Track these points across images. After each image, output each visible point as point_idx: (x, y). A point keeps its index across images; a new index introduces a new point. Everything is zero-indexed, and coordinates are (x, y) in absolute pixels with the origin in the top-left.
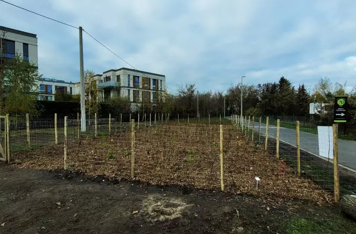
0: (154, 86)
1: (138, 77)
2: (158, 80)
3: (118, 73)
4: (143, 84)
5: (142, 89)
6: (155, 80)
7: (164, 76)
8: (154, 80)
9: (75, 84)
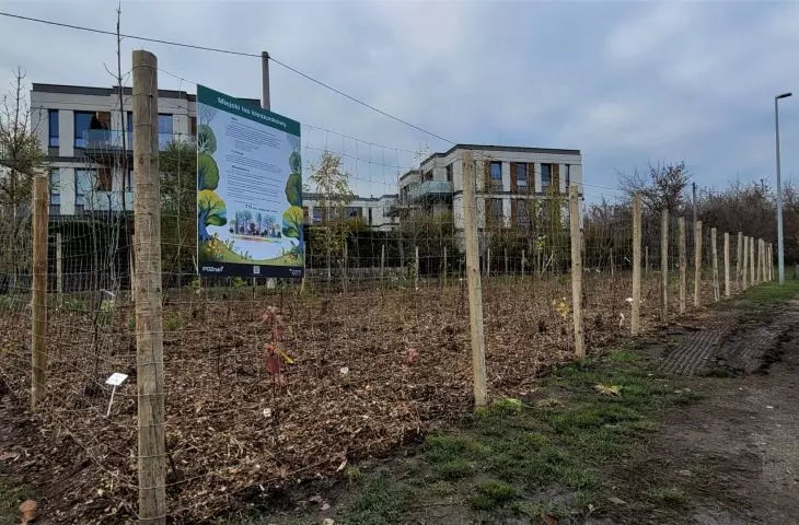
0: (546, 184)
1: (500, 163)
2: (556, 166)
3: (447, 161)
4: (514, 180)
5: (510, 193)
6: (549, 165)
7: (577, 152)
8: (547, 167)
9: (377, 200)
